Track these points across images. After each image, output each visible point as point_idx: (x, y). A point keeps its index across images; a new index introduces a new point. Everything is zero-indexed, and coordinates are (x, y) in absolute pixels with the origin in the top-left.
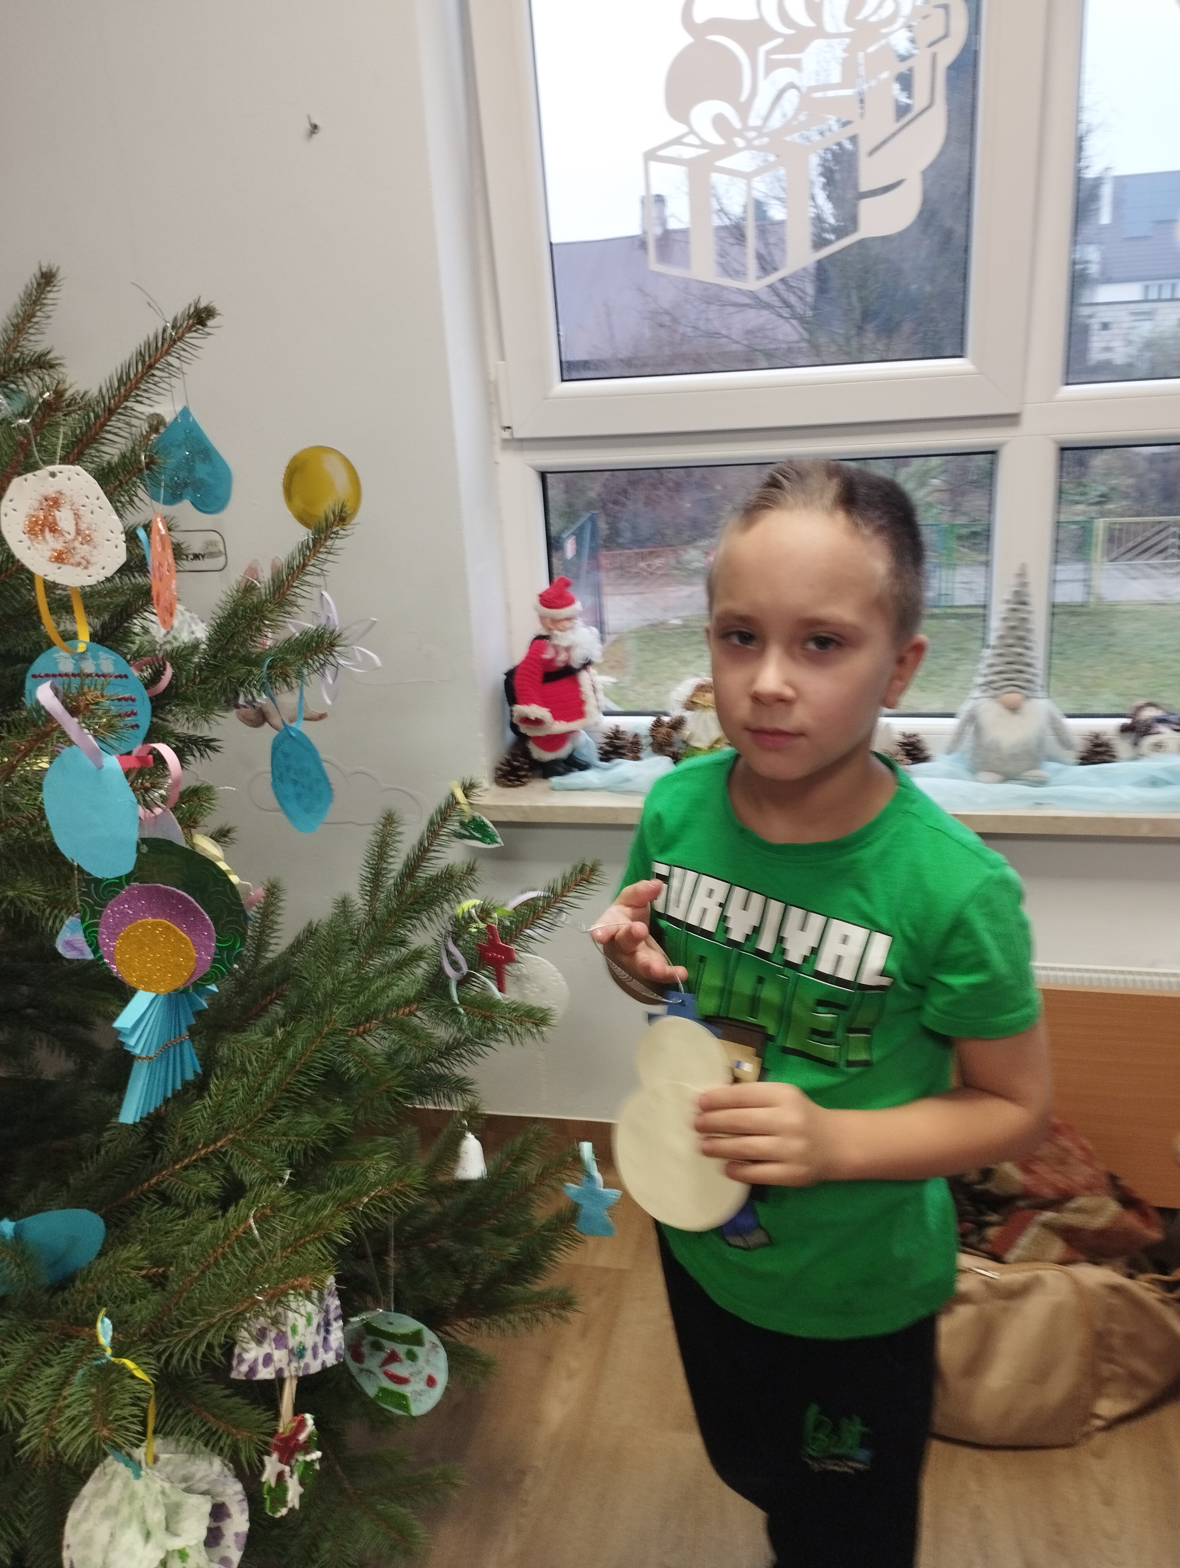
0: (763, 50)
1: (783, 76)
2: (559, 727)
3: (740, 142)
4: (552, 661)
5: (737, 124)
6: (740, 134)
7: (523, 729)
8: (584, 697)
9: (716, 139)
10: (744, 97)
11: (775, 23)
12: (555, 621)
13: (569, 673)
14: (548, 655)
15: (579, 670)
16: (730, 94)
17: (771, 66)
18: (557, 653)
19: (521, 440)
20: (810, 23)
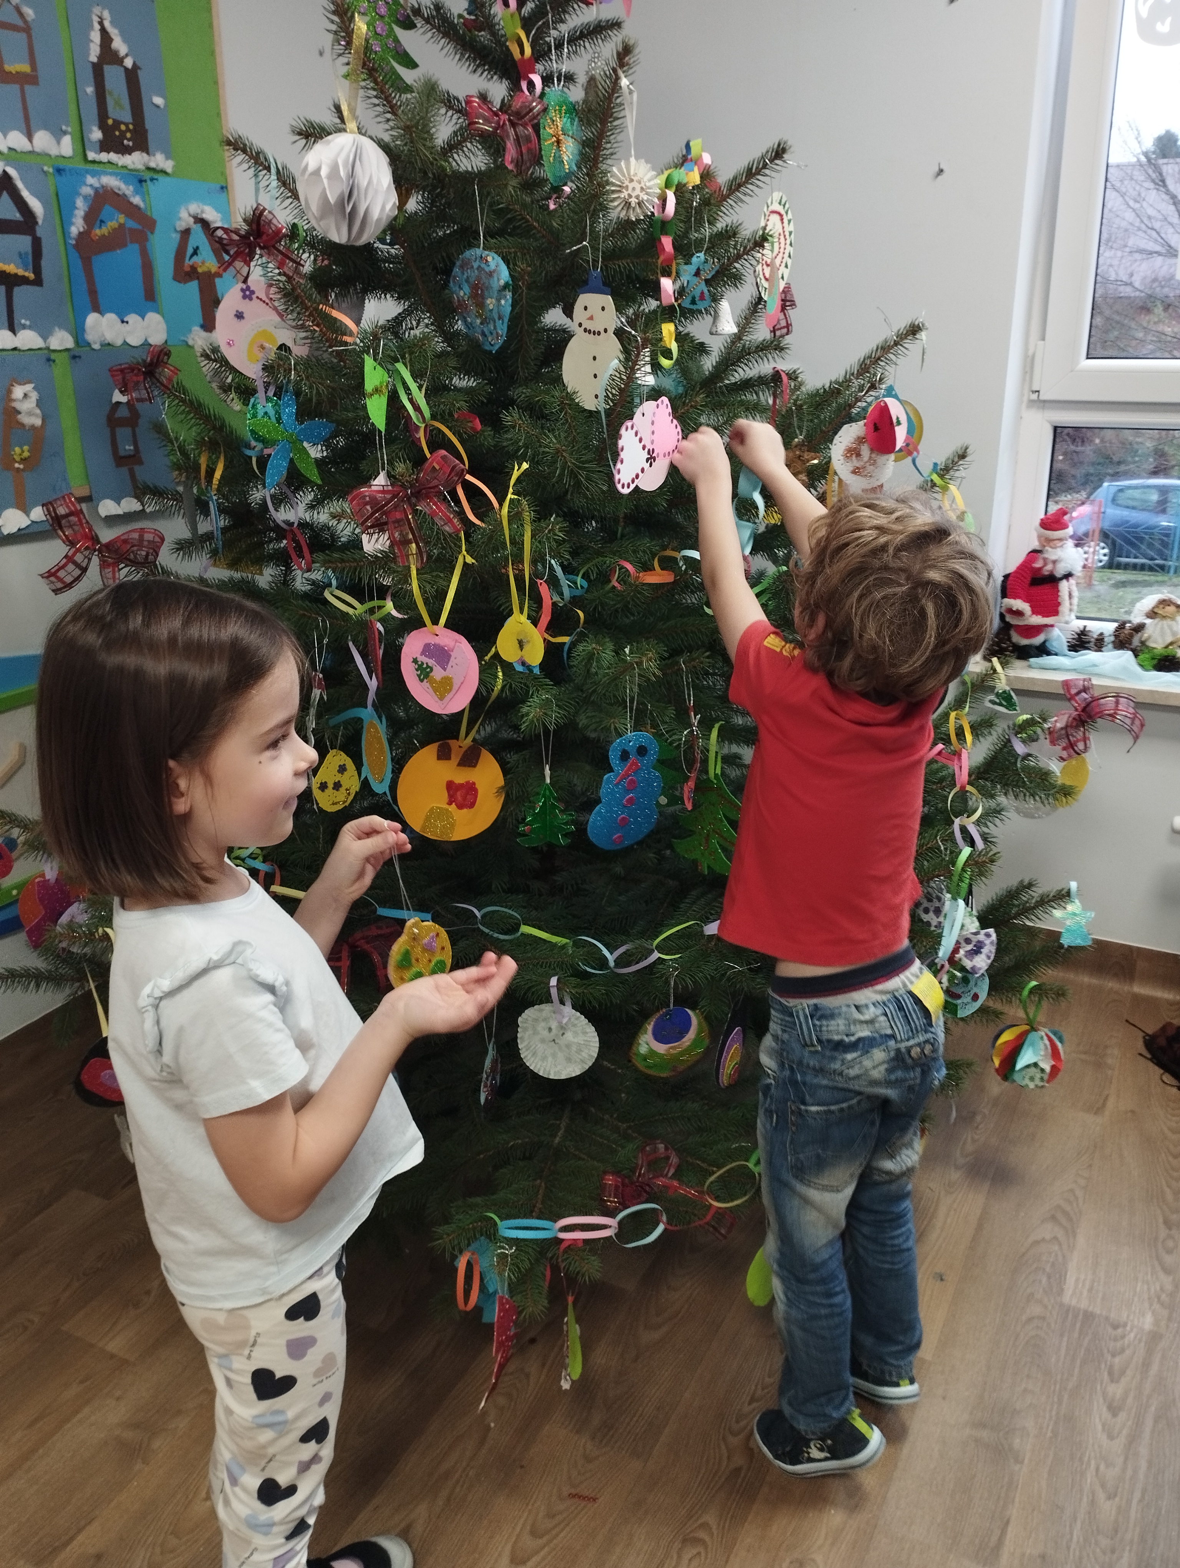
2: (1037, 620)
4: (1040, 569)
7: (1008, 618)
8: (1060, 600)
12: (1049, 541)
13: (1052, 581)
14: (1038, 565)
15: (1061, 579)
18: (1045, 564)
19: (1045, 401)
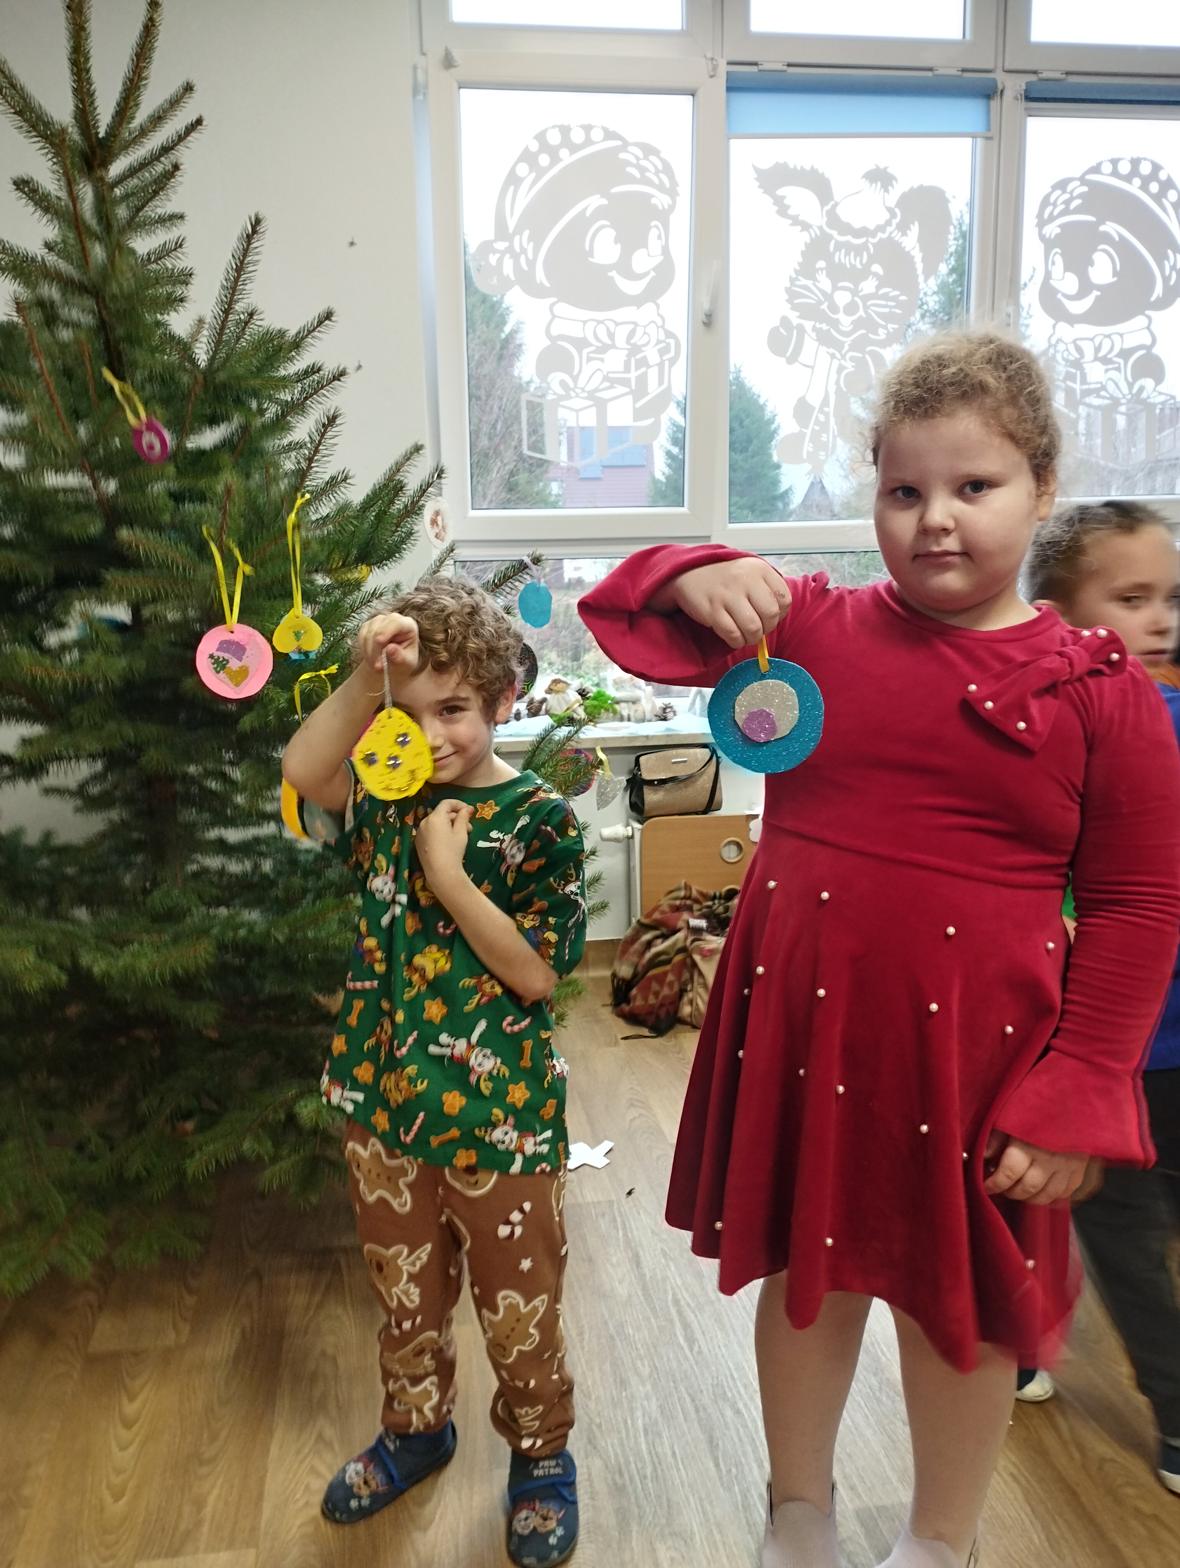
0: (585, 352)
1: (595, 364)
3: (573, 394)
5: (572, 385)
6: (573, 390)
9: (561, 392)
10: (575, 373)
11: (592, 340)
16: (569, 371)
17: (589, 359)
20: (609, 342)
